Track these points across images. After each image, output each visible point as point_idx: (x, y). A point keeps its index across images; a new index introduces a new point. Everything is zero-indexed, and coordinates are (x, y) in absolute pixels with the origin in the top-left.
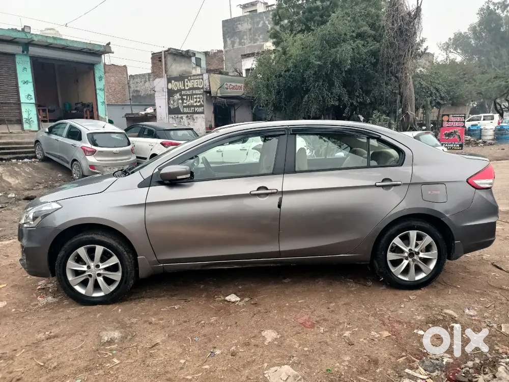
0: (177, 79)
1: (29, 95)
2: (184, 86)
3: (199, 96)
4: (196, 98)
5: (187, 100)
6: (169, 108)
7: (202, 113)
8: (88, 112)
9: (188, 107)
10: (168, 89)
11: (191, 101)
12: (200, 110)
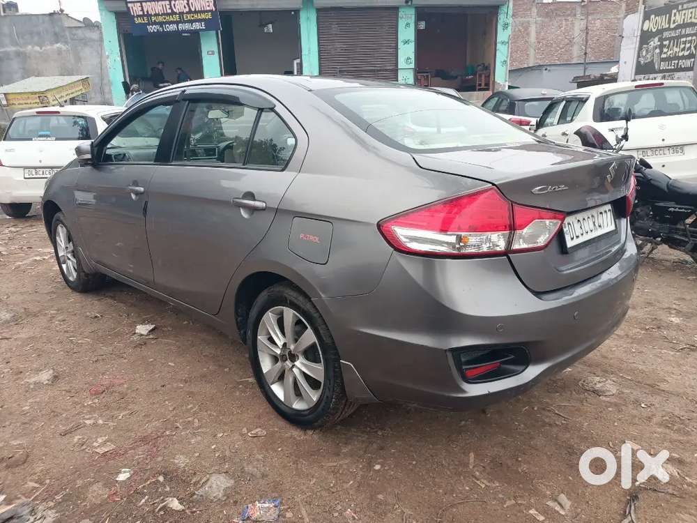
0: (659, 12)
1: (409, 58)
2: (669, 23)
3: (690, 38)
4: (685, 43)
5: (668, 48)
6: (638, 63)
7: (691, 69)
8: (483, 78)
9: (669, 59)
10: (642, 30)
11: (676, 49)
12: (688, 63)
